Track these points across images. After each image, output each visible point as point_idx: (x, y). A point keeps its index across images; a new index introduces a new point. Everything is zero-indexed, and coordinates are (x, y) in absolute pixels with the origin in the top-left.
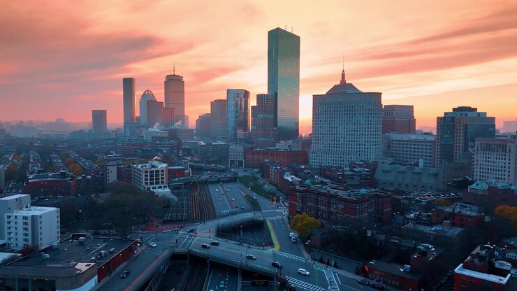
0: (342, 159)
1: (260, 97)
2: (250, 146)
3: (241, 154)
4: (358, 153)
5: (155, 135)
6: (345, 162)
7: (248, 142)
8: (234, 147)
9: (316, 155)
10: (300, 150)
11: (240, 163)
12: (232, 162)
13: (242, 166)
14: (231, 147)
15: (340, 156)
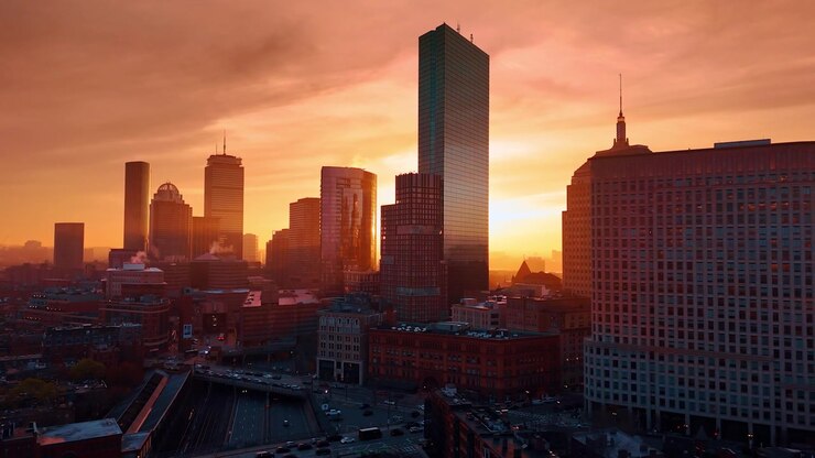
0: (717, 381)
1: (403, 182)
2: (380, 316)
3: (352, 344)
4: (782, 360)
5: (130, 280)
6: (728, 393)
7: (375, 307)
8: (332, 322)
9: (611, 358)
10: (534, 330)
11: (352, 373)
12: (327, 370)
13: (356, 380)
14: (322, 322)
15: (707, 368)
